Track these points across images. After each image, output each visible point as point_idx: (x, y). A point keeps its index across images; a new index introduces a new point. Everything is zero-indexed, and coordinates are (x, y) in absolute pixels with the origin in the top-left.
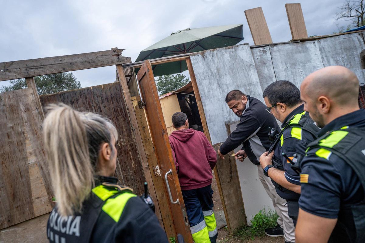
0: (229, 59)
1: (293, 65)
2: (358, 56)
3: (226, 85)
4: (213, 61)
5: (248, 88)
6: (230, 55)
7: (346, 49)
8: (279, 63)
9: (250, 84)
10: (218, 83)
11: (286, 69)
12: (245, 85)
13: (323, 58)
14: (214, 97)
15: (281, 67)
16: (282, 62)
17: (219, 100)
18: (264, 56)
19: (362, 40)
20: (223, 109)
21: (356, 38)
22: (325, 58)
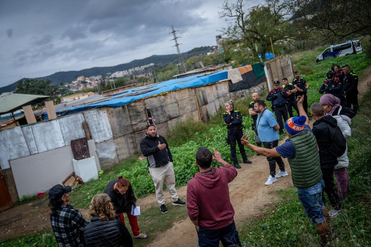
0: (10, 133)
1: (44, 132)
2: (80, 124)
3: (8, 145)
4: (2, 136)
5: (19, 145)
7: (74, 121)
9: (21, 143)
10: (4, 144)
11: (40, 135)
12: (18, 144)
13: (61, 127)
15: (37, 134)
16: (38, 132)
17: (5, 151)
18: (29, 130)
19: (83, 116)
20: (7, 155)
21: (80, 115)
22: (62, 127)
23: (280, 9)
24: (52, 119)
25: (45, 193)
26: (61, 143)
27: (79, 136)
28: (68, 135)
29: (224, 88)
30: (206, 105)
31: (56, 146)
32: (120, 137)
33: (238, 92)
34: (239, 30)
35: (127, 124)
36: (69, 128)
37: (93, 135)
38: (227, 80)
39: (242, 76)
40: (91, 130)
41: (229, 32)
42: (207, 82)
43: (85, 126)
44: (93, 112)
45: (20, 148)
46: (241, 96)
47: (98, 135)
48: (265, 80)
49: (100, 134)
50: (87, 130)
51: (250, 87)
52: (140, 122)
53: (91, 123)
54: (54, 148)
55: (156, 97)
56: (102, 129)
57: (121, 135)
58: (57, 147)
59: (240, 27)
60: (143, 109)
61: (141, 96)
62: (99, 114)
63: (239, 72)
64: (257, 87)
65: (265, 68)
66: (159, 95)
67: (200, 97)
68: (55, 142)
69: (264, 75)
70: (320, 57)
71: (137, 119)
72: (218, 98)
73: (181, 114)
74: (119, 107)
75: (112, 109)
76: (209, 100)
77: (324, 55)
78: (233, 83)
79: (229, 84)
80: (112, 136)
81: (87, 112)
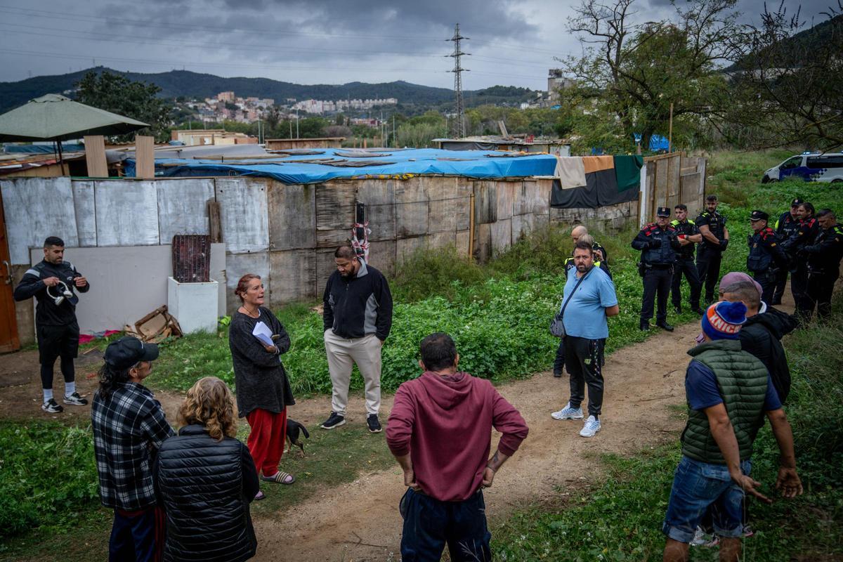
0: (44, 189)
1: (120, 203)
2: (203, 203)
3: (36, 212)
4: (25, 189)
5: (60, 218)
6: (46, 185)
7: (190, 194)
8: (103, 199)
9: (63, 215)
10: (27, 210)
11: (109, 207)
12: (57, 216)
13: (159, 200)
14: (20, 222)
15: (104, 203)
16: (107, 199)
17: (25, 225)
18: (87, 190)
19: (212, 187)
20: (28, 234)
21: (206, 184)
22: (162, 201)
23: (710, 42)
24: (144, 178)
25: (93, 336)
26: (151, 236)
27: (195, 228)
28: (171, 220)
29: (539, 195)
30: (492, 225)
31: (138, 240)
32: (284, 251)
33: (570, 210)
34: (606, 70)
35: (307, 226)
36: (176, 206)
37: (226, 234)
38: (551, 177)
39: (588, 176)
40: (224, 223)
41: (581, 69)
42: (506, 173)
43: (214, 210)
44: (238, 183)
45: (60, 226)
46: (573, 221)
47: (238, 236)
48: (637, 197)
49: (241, 234)
50: (215, 220)
51: (599, 205)
52: (337, 228)
53: (227, 206)
54: (134, 244)
55: (384, 180)
56: (249, 224)
57: (288, 247)
58: (140, 242)
59: (609, 62)
60: (349, 200)
61: (351, 172)
62: (249, 189)
63: (581, 167)
64: (615, 209)
65: (644, 170)
66: (392, 178)
67: (483, 202)
68: (138, 231)
69: (638, 184)
70: (774, 172)
71: (331, 219)
72: (522, 214)
73: (431, 230)
74: (297, 184)
75: (280, 185)
76: (500, 213)
77: (784, 170)
78: (564, 187)
79: (553, 187)
80: (266, 247)
81: (224, 180)
